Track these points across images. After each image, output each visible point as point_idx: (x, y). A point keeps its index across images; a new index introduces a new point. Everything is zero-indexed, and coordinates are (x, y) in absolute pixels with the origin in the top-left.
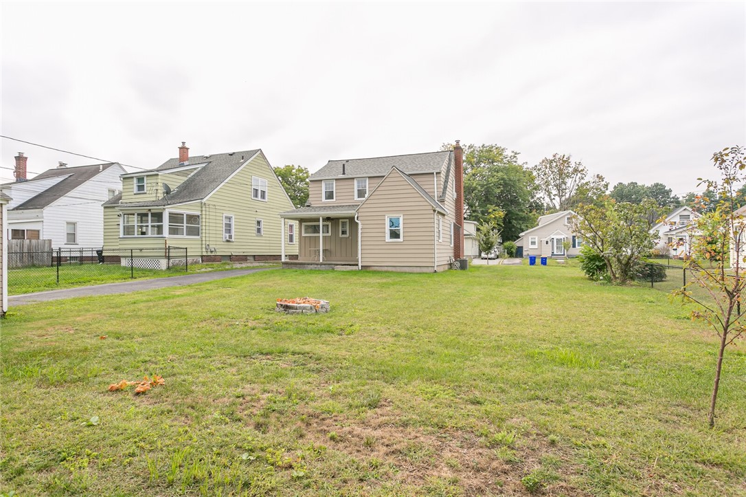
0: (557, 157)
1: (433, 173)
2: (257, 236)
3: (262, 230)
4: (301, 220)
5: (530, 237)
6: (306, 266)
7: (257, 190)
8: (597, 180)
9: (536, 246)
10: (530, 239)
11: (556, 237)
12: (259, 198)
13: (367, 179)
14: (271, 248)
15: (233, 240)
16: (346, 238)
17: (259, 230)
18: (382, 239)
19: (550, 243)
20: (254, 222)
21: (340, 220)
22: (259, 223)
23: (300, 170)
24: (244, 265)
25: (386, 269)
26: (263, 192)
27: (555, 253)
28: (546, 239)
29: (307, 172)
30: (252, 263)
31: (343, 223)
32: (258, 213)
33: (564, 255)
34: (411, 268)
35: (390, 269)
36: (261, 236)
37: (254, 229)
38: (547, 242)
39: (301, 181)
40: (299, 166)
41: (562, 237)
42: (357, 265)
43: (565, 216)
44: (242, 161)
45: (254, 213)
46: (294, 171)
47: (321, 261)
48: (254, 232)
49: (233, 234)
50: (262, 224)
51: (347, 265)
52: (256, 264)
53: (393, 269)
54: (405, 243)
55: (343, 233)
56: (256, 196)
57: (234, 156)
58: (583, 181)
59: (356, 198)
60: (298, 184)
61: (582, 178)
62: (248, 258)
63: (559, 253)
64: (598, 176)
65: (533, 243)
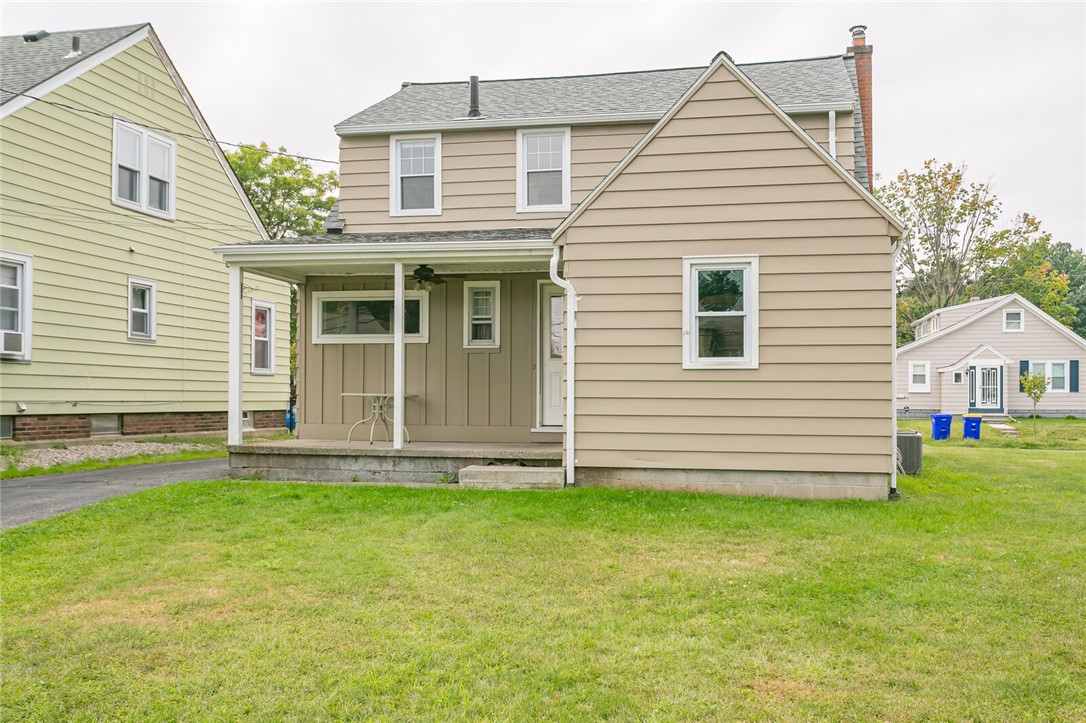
0: (935, 167)
1: (825, 115)
2: (131, 342)
3: (154, 321)
4: (310, 282)
5: (911, 364)
6: (332, 463)
7: (133, 173)
8: (1024, 226)
9: (925, 388)
10: (911, 367)
11: (981, 364)
12: (144, 202)
13: (568, 132)
14: (188, 386)
15: (26, 352)
16: (490, 353)
17: (140, 322)
18: (668, 356)
19: (965, 379)
20: (122, 291)
21: (467, 285)
22: (141, 295)
23: (286, 163)
24: (74, 454)
25: (680, 481)
26: (160, 186)
27: (979, 405)
28: (955, 369)
29: (306, 170)
30: (109, 443)
31: (476, 293)
32: (135, 259)
33: (1001, 410)
34: (792, 479)
35: (700, 483)
36: (151, 343)
37: (122, 315)
38: (958, 377)
39: (288, 196)
40: (283, 149)
41: (996, 363)
42: (556, 462)
43: (1001, 308)
44: (72, 54)
45: (126, 257)
46: (268, 161)
47: (398, 444)
48: (122, 326)
49: (27, 329)
50: (154, 298)
51: (512, 461)
52: (127, 448)
53: (715, 484)
54: (769, 373)
55: (480, 331)
56: (132, 196)
57: (43, 43)
58: (990, 231)
59: (521, 204)
60: (278, 202)
61: (989, 223)
62: (95, 423)
63: (989, 406)
64: (1026, 215)
65: (919, 378)
